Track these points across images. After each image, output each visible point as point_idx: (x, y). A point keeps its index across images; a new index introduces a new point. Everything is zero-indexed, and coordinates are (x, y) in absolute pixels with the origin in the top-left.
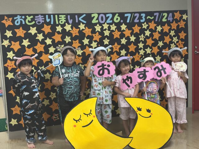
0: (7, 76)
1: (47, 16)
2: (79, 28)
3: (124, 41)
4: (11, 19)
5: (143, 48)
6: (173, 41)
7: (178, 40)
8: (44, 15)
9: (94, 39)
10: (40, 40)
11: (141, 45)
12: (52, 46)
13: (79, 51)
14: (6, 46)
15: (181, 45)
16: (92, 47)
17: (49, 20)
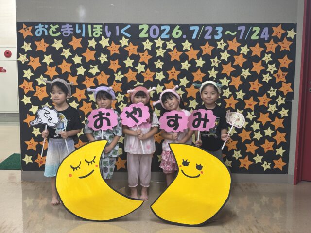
0: (22, 100)
1: (77, 26)
4: (30, 28)
5: (215, 77)
6: (268, 70)
7: (276, 69)
8: (74, 25)
9: (141, 60)
11: (213, 73)
13: (118, 75)
14: (23, 62)
15: (281, 77)
16: (137, 71)
17: (80, 31)
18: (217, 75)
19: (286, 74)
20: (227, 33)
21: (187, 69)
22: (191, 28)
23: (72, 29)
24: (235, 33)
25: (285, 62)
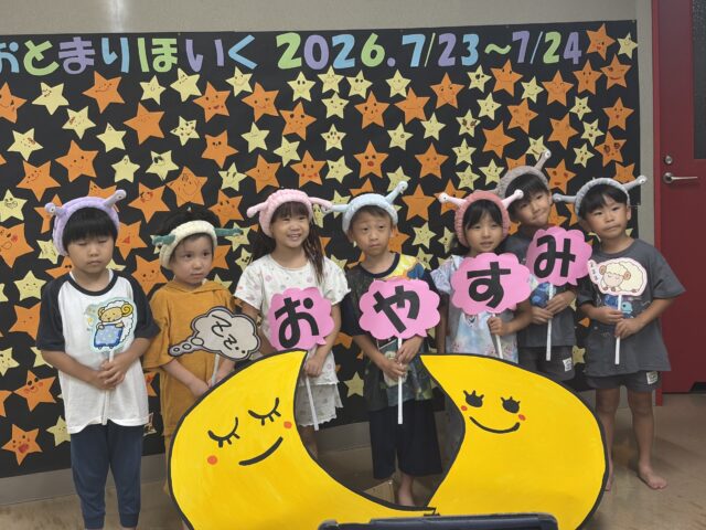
1: (105, 43)
2: (231, 88)
3: (399, 137)
5: (470, 162)
6: (584, 136)
7: (600, 133)
8: (95, 39)
9: (287, 130)
10: (80, 135)
11: (464, 153)
12: (126, 157)
13: (231, 175)
15: (612, 153)
16: (279, 159)
17: (114, 56)
18: (473, 156)
19: (622, 142)
20: (491, 48)
21: (403, 147)
22: (407, 40)
23: (92, 52)
24: (508, 48)
25: (618, 114)
